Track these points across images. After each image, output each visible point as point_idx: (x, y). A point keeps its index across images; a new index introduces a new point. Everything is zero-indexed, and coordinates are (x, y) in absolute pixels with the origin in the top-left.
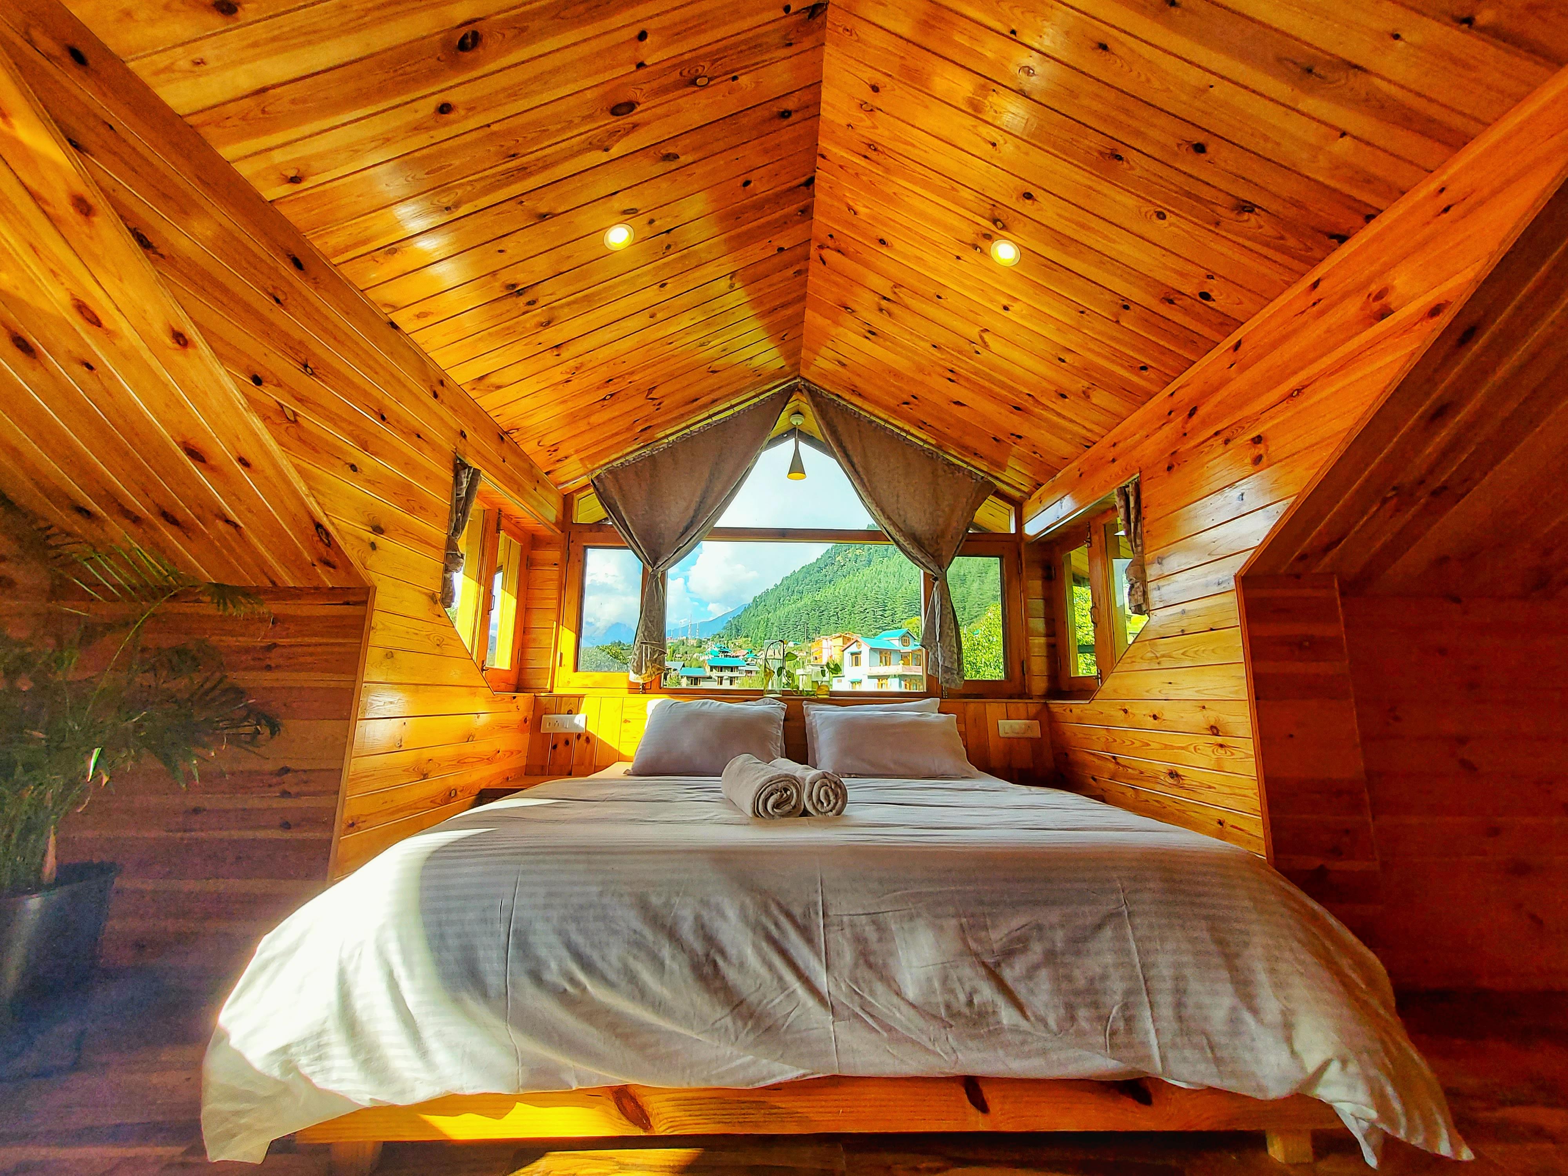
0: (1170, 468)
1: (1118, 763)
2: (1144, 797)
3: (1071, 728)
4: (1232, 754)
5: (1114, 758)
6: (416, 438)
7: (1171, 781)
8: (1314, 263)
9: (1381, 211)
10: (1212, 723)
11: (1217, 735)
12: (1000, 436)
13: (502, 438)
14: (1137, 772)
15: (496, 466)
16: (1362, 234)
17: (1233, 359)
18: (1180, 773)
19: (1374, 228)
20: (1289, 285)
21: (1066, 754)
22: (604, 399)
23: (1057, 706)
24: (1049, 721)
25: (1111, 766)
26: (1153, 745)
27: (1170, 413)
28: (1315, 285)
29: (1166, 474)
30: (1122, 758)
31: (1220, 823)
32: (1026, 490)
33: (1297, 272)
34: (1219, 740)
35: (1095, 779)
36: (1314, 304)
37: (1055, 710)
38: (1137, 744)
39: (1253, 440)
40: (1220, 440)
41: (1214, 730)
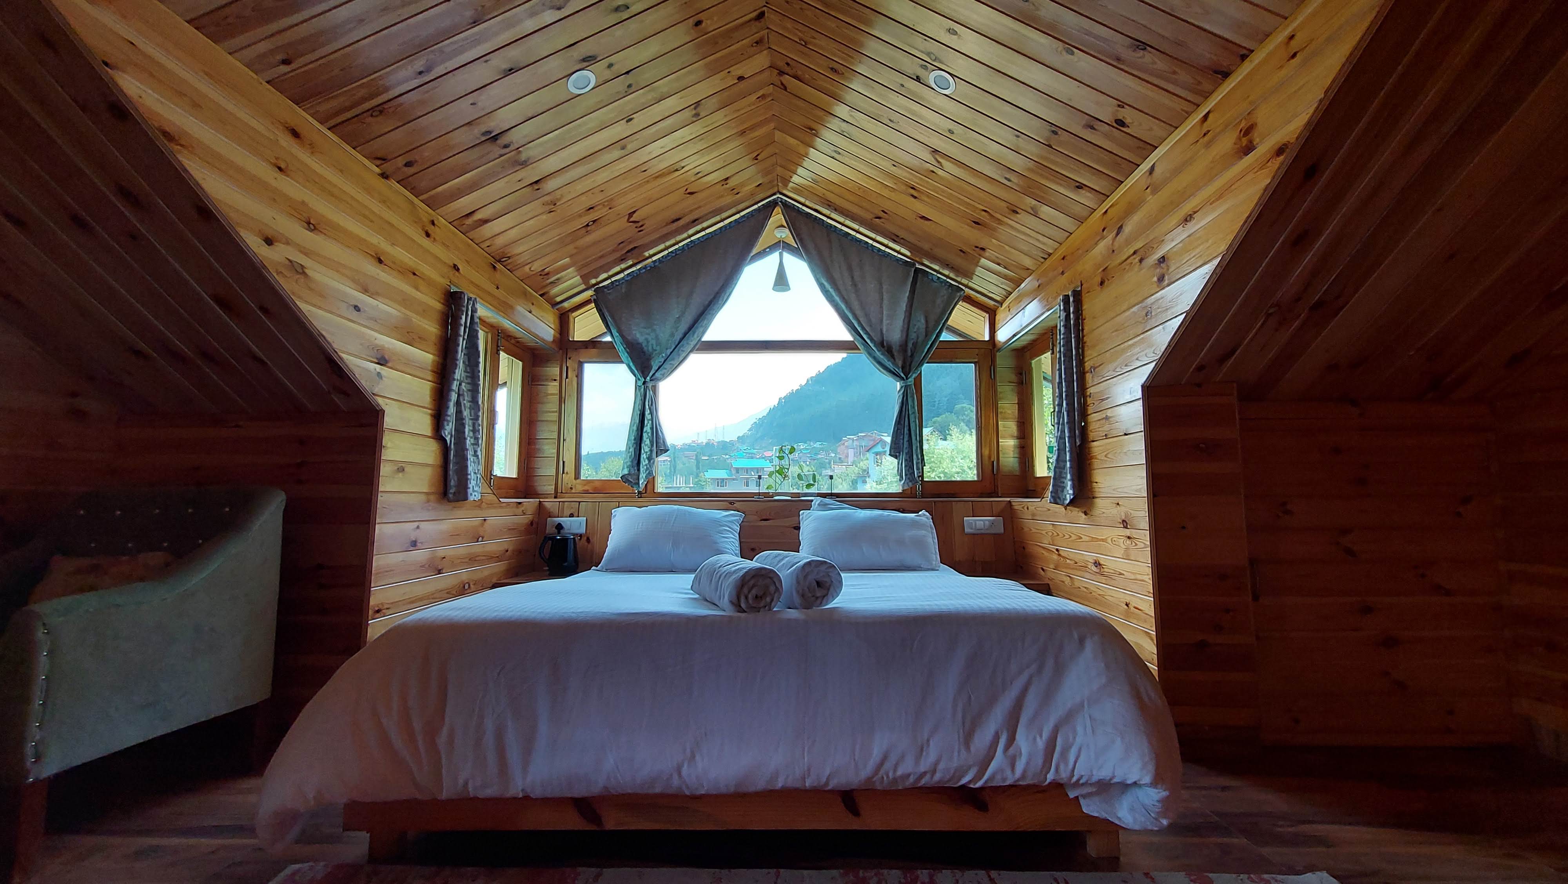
0: (1102, 283)
1: (1059, 555)
2: (1077, 584)
3: (1029, 525)
4: (1136, 545)
5: (1057, 550)
6: (412, 275)
7: (1094, 569)
8: (1207, 95)
9: (1252, 51)
10: (1123, 518)
11: (1126, 528)
12: (964, 249)
13: (494, 267)
14: (1072, 562)
15: (489, 293)
16: (1240, 70)
17: (1149, 181)
18: (1102, 562)
19: (1247, 67)
20: (1189, 114)
21: (1024, 548)
22: (587, 225)
23: (1018, 502)
24: (1009, 515)
25: (1055, 557)
26: (1085, 538)
27: (1103, 230)
28: (1206, 117)
29: (1099, 288)
30: (1064, 550)
31: (1127, 605)
32: (998, 298)
33: (1194, 104)
34: (1127, 532)
35: (1043, 570)
36: (1205, 135)
37: (1016, 507)
38: (1074, 537)
39: (1159, 260)
40: (1137, 258)
41: (1125, 524)
